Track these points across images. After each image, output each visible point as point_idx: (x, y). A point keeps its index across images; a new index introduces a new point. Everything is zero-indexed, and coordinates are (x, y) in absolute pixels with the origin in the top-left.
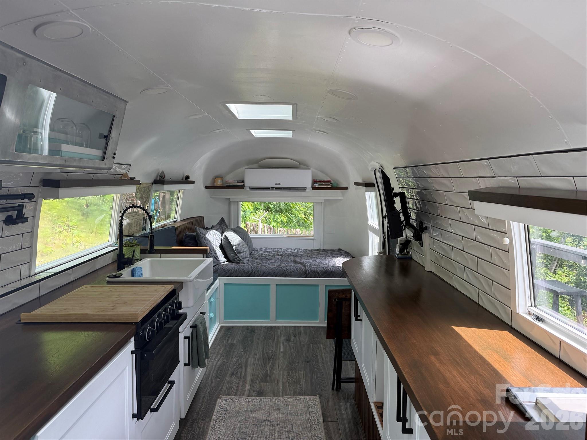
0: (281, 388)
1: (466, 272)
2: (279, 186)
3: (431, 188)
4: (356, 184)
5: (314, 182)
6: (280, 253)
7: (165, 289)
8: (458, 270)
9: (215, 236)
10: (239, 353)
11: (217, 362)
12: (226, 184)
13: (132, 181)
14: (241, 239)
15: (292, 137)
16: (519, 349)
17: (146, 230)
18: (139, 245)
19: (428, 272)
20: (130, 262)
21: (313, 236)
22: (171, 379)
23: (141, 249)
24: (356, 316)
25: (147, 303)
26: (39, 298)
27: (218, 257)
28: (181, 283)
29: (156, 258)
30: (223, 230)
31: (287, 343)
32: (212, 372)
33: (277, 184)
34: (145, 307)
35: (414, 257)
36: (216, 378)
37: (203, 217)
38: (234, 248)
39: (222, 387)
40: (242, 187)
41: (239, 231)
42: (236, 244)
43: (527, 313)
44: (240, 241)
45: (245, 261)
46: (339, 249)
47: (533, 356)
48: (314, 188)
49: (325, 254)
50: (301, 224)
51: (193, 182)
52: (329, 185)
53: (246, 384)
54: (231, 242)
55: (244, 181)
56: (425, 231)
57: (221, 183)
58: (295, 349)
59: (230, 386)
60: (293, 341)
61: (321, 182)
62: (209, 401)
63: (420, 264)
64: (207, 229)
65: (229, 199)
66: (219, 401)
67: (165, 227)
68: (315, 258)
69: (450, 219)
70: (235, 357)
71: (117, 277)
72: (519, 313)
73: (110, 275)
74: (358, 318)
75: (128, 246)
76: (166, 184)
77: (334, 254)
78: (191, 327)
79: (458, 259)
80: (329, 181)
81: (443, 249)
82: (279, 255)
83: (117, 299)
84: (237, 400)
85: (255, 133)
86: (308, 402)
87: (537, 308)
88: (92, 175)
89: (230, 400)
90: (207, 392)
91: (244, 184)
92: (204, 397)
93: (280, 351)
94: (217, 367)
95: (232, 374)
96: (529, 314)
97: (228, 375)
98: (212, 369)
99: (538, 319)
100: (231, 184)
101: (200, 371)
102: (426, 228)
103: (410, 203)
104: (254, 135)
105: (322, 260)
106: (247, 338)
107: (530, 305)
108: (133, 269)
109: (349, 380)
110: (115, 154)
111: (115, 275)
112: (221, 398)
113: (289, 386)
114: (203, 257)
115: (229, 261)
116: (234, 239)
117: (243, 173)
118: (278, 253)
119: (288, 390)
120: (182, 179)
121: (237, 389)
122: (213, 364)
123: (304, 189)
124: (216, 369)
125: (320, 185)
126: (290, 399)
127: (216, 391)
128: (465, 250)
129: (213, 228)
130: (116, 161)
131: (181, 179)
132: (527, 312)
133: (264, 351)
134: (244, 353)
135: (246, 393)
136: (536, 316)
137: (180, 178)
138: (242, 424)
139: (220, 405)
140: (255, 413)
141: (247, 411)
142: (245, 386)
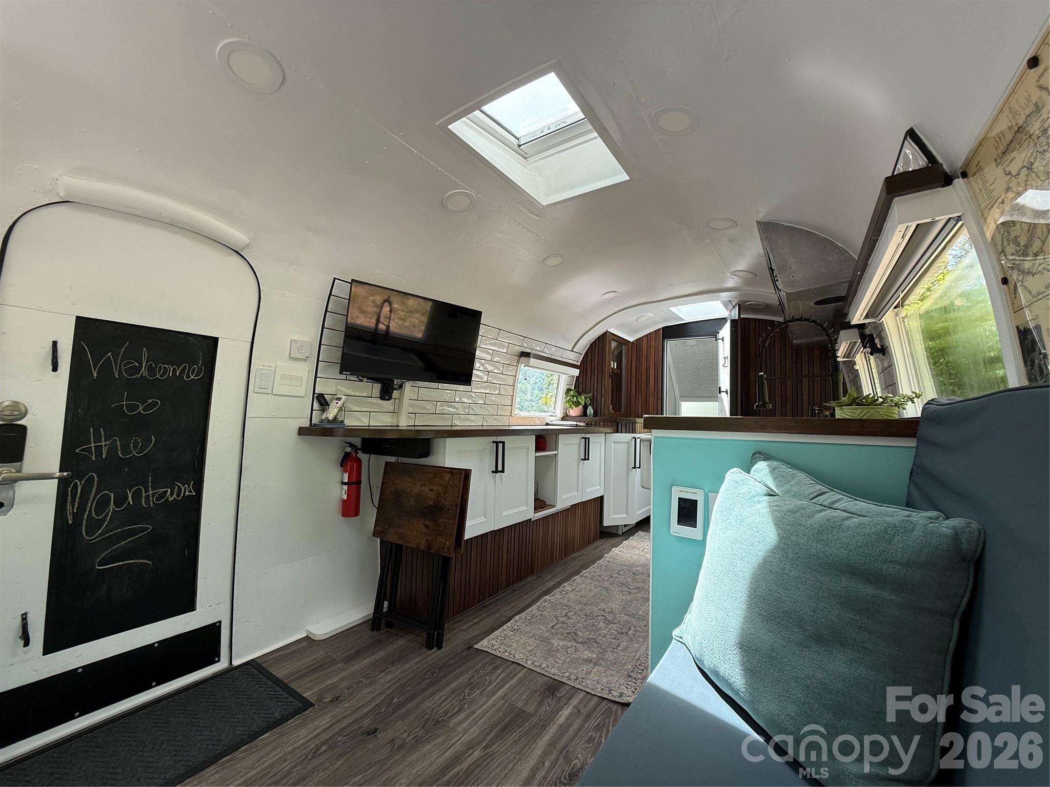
0: (508, 685)
138: (614, 649)
139: (636, 689)
140: (586, 657)
141: (596, 664)
142: (567, 719)
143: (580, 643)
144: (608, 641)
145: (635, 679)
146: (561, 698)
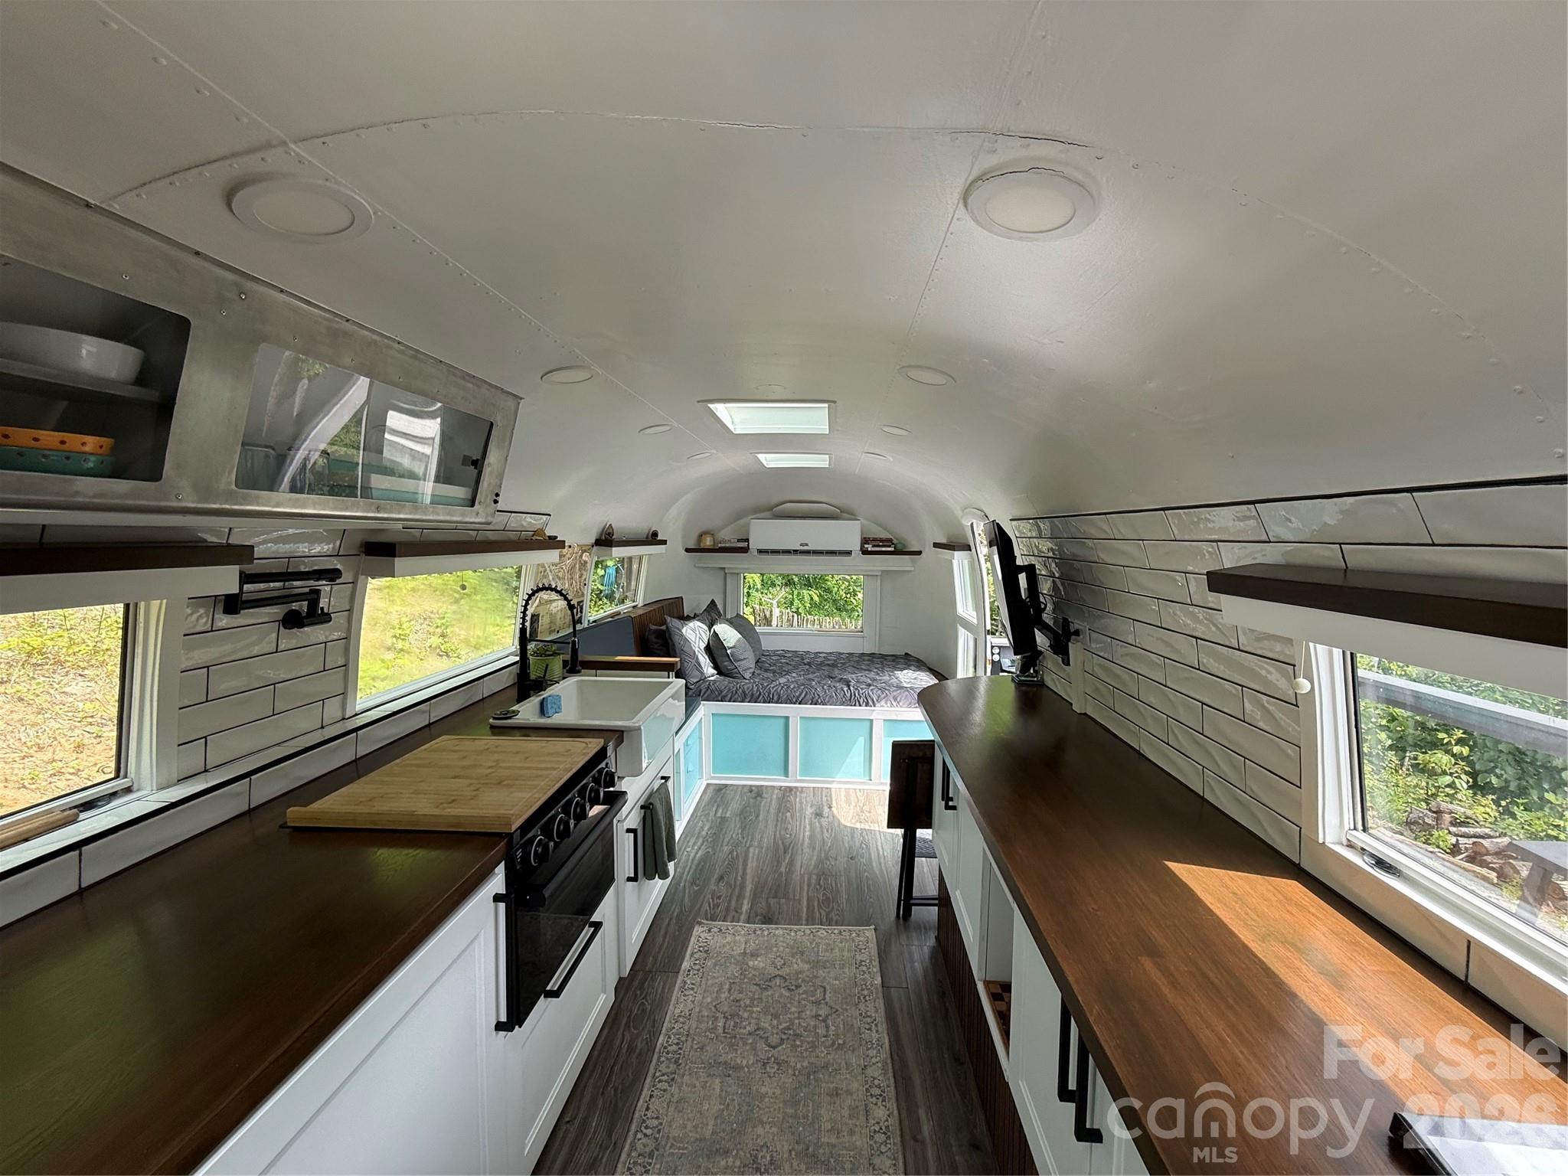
0: (805, 909)
1: (1172, 730)
2: (806, 548)
3: (1093, 559)
4: (936, 545)
5: (865, 541)
6: (806, 661)
7: (584, 749)
8: (1149, 721)
9: (697, 632)
10: (734, 836)
11: (696, 853)
12: (720, 545)
13: (553, 543)
14: (740, 636)
15: (827, 466)
16: (1346, 941)
17: (581, 624)
18: (559, 654)
19: (1081, 714)
20: (540, 685)
21: (862, 632)
22: (595, 918)
23: (563, 661)
24: (946, 798)
25: (543, 783)
26: (354, 763)
27: (702, 668)
28: (619, 733)
29: (587, 678)
30: (712, 620)
31: (816, 820)
32: (686, 873)
33: (802, 545)
34: (535, 794)
35: (1049, 682)
36: (692, 884)
37: (682, 599)
38: (729, 652)
39: (701, 905)
40: (745, 550)
41: (739, 623)
42: (731, 646)
43: (1345, 844)
44: (739, 640)
45: (747, 675)
46: (906, 654)
47: (1394, 970)
48: (865, 552)
49: (882, 663)
50: (841, 607)
51: (664, 542)
52: (890, 546)
53: (744, 898)
54: (724, 643)
55: (748, 540)
56: (1073, 637)
57: (712, 543)
58: (830, 831)
59: (715, 902)
60: (828, 817)
61: (877, 542)
62: (677, 933)
63: (1061, 696)
64: (689, 618)
65: (724, 568)
66: (698, 930)
67: (616, 618)
68: (865, 670)
69: (1133, 620)
70: (727, 845)
71: (510, 718)
72: (1324, 843)
73: (498, 715)
74: (951, 803)
75: (541, 656)
76: (615, 546)
77: (898, 663)
78: (642, 807)
79: (1152, 700)
80: (890, 540)
81: (1116, 676)
82: (805, 665)
83: (490, 771)
84: (728, 929)
85: (766, 460)
86: (853, 941)
87: (1370, 834)
88: (473, 533)
89: (716, 930)
90: (676, 914)
91: (748, 545)
92: (669, 924)
93: (804, 836)
94: (695, 862)
95: (721, 878)
96: (1350, 845)
97: (713, 880)
98: (687, 866)
99: (1381, 863)
100: (727, 545)
101: (658, 887)
102: (1077, 633)
103: (1045, 587)
104: (765, 463)
105: (878, 674)
106: (748, 809)
107: (1352, 827)
108: (544, 699)
109: (926, 902)
110: (497, 495)
111: (506, 714)
112: (700, 923)
113: (820, 907)
114: (669, 678)
115: (720, 673)
116: (729, 635)
117: (748, 525)
118: (803, 659)
119: (818, 915)
120: (647, 538)
121: (728, 910)
122: (689, 856)
123: (849, 553)
124: (694, 867)
125: (874, 546)
126: (823, 931)
127: (690, 911)
128: (1168, 684)
129: (695, 617)
130: (500, 506)
131: (645, 536)
132: (1345, 842)
133: (778, 833)
134: (743, 838)
135: (743, 917)
136: (1372, 856)
137: (643, 537)
138: (734, 983)
139: (698, 940)
140: (759, 959)
141: (745, 953)
142: (742, 904)
143: (776, 976)
144: (745, 993)
145: (701, 951)
146: (757, 916)
